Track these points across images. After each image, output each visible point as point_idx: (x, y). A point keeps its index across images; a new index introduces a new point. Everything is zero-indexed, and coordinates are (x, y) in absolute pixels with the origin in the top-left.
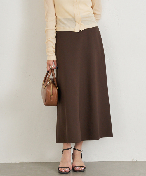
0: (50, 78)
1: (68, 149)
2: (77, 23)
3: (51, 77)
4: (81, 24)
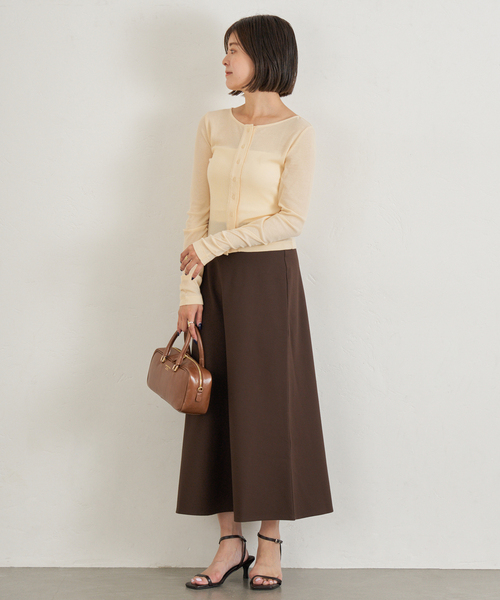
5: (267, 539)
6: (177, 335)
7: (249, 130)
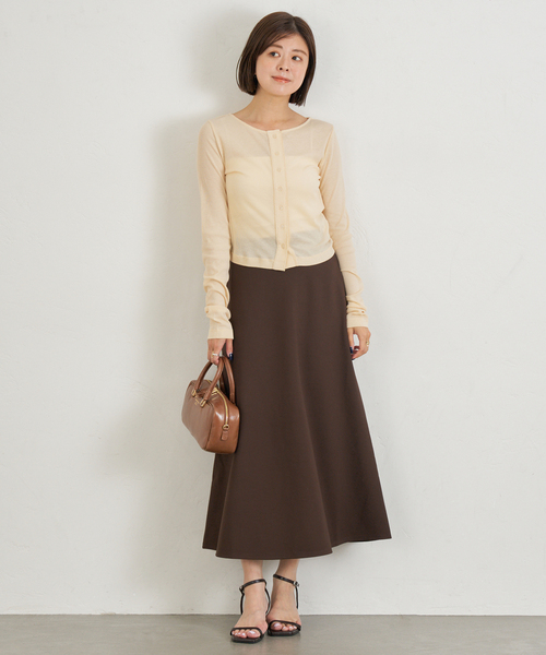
1: (254, 582)
2: (279, 247)
6: (209, 365)
7: (275, 137)
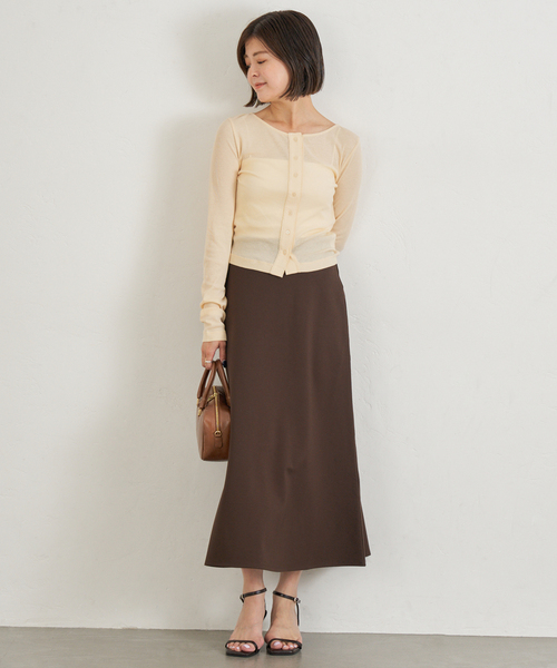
0: (215, 384)
1: (255, 593)
2: (281, 251)
3: (217, 382)
4: (293, 256)
5: (284, 596)
7: (296, 140)
